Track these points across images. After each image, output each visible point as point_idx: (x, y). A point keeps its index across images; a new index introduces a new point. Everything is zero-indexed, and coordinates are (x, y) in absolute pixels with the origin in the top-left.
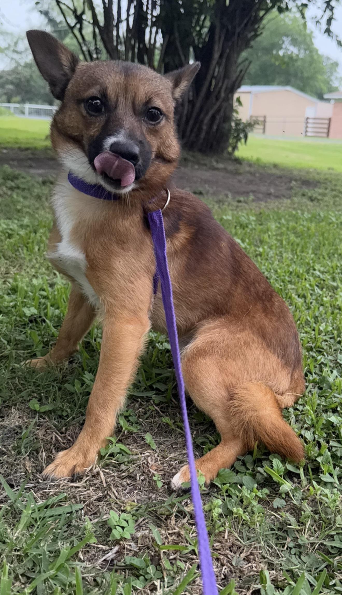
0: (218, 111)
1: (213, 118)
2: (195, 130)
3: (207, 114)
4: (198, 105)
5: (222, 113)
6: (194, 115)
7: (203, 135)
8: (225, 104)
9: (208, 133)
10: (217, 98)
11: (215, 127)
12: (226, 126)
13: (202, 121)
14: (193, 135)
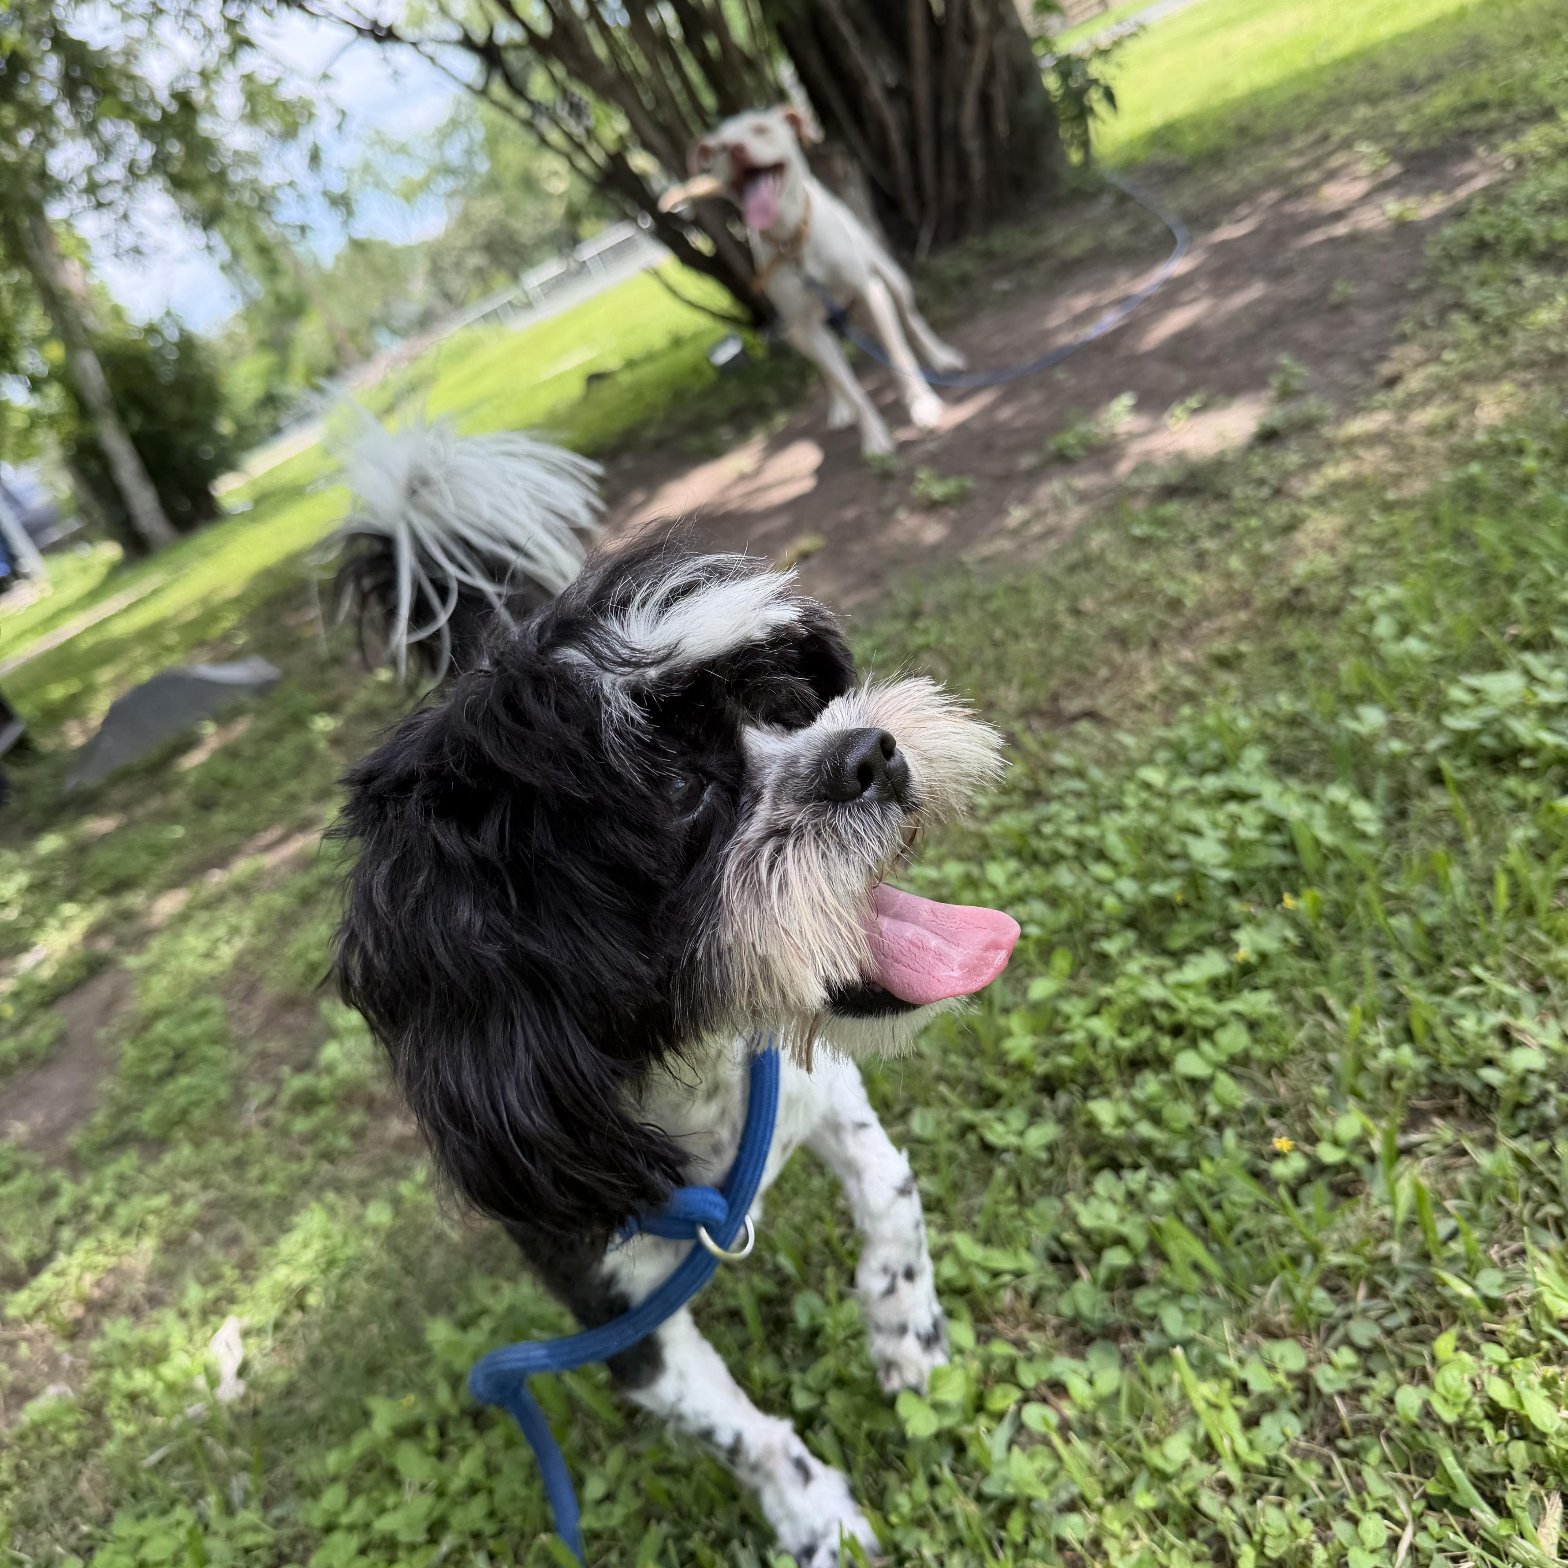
0: (990, 71)
1: (985, 101)
2: (950, 166)
3: (959, 99)
4: (922, 90)
5: (1003, 73)
6: (925, 123)
7: (977, 168)
8: (1000, 41)
9: (989, 153)
10: (968, 36)
11: (1002, 127)
12: (1032, 103)
13: (956, 132)
14: (950, 185)
